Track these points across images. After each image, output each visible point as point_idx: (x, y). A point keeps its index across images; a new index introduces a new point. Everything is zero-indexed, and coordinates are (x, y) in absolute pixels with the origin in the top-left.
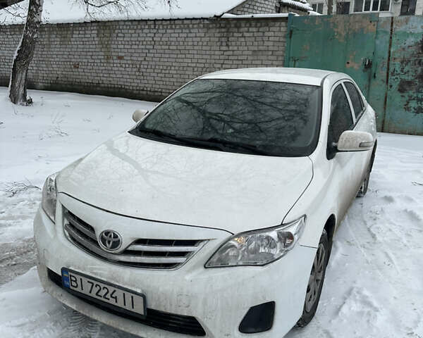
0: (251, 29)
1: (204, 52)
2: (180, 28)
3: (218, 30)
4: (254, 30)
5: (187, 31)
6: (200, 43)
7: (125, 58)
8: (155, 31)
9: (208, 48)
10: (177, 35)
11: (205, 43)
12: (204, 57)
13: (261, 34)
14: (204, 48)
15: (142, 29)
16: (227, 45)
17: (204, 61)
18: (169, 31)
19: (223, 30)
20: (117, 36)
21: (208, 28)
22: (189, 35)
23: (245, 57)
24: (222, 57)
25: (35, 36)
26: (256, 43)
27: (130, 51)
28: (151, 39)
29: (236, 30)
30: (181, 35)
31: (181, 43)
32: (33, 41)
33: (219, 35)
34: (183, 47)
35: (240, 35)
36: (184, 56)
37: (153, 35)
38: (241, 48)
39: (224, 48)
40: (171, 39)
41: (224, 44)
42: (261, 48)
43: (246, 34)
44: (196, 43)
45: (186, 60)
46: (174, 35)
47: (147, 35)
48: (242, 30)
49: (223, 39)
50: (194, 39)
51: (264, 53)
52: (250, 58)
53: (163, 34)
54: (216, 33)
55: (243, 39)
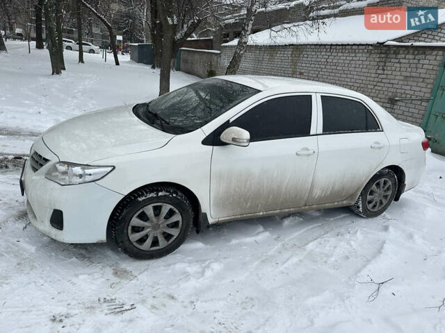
0: (407, 57)
1: (362, 74)
2: (349, 52)
3: (378, 56)
4: (411, 57)
5: (353, 55)
6: (361, 66)
7: (305, 74)
8: (329, 54)
9: (366, 70)
10: (345, 58)
11: (365, 66)
12: (362, 78)
13: (416, 61)
14: (364, 70)
15: (321, 52)
16: (383, 70)
17: (360, 81)
18: (340, 54)
19: (383, 56)
20: (303, 57)
21: (371, 54)
22: (354, 58)
23: (396, 82)
24: (376, 79)
25: (242, 52)
26: (409, 70)
27: (309, 68)
28: (325, 60)
29: (394, 56)
30: (348, 58)
31: (346, 65)
32: (240, 56)
33: (378, 60)
34: (347, 69)
35: (397, 61)
36: (345, 76)
37: (327, 57)
38: (394, 73)
39: (380, 72)
40: (339, 61)
41: (381, 68)
42: (414, 74)
43: (402, 61)
44: (357, 66)
45: (346, 79)
46: (343, 57)
47: (323, 56)
48: (399, 56)
49: (381, 64)
50: (357, 62)
51: (415, 79)
52: (401, 83)
53: (335, 56)
54: (376, 57)
55: (398, 65)
